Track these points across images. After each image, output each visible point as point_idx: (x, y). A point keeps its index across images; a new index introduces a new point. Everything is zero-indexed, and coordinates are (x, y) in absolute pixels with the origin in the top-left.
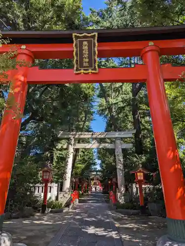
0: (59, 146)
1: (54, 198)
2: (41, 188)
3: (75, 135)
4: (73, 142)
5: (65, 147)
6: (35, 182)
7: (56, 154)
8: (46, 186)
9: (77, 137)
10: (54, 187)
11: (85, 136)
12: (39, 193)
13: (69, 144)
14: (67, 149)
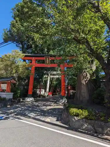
0: (45, 76)
1: (43, 94)
2: (39, 91)
3: (50, 72)
4: (49, 75)
5: (47, 77)
6: (37, 89)
7: (44, 79)
8: (40, 90)
9: (51, 73)
10: (43, 90)
11: (54, 73)
12: (38, 92)
13: (48, 76)
14: (48, 77)
